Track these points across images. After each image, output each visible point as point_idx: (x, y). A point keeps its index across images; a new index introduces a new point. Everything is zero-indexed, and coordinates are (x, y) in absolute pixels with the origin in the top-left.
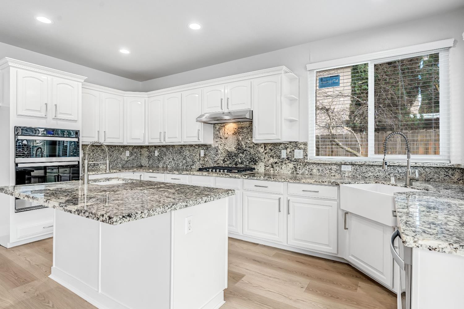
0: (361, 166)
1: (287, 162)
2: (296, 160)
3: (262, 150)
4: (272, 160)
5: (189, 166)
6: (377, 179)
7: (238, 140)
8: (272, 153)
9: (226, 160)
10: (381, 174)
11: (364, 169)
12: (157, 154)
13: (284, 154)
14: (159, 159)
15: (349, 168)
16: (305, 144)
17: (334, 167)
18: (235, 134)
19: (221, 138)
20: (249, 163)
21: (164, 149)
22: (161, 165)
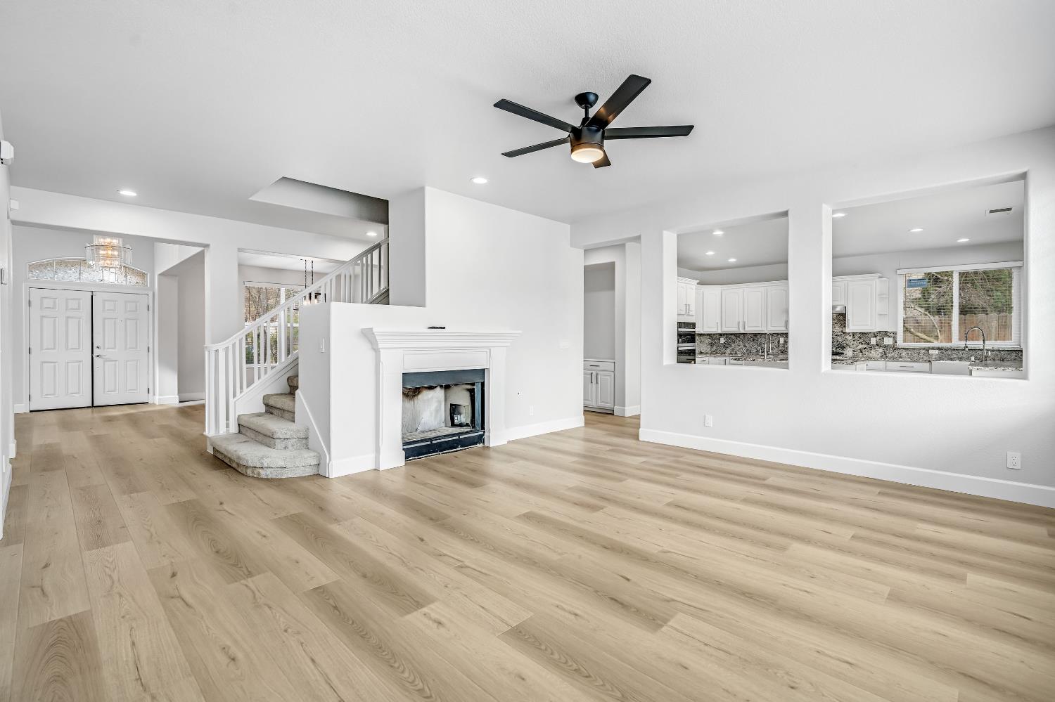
0: (947, 350)
1: (877, 347)
2: (885, 346)
3: (851, 338)
4: (860, 346)
6: (961, 359)
8: (861, 341)
10: (964, 356)
11: (949, 352)
12: (722, 341)
13: (873, 341)
14: (725, 346)
15: (937, 352)
16: (895, 333)
17: (922, 351)
21: (733, 337)
22: (728, 351)
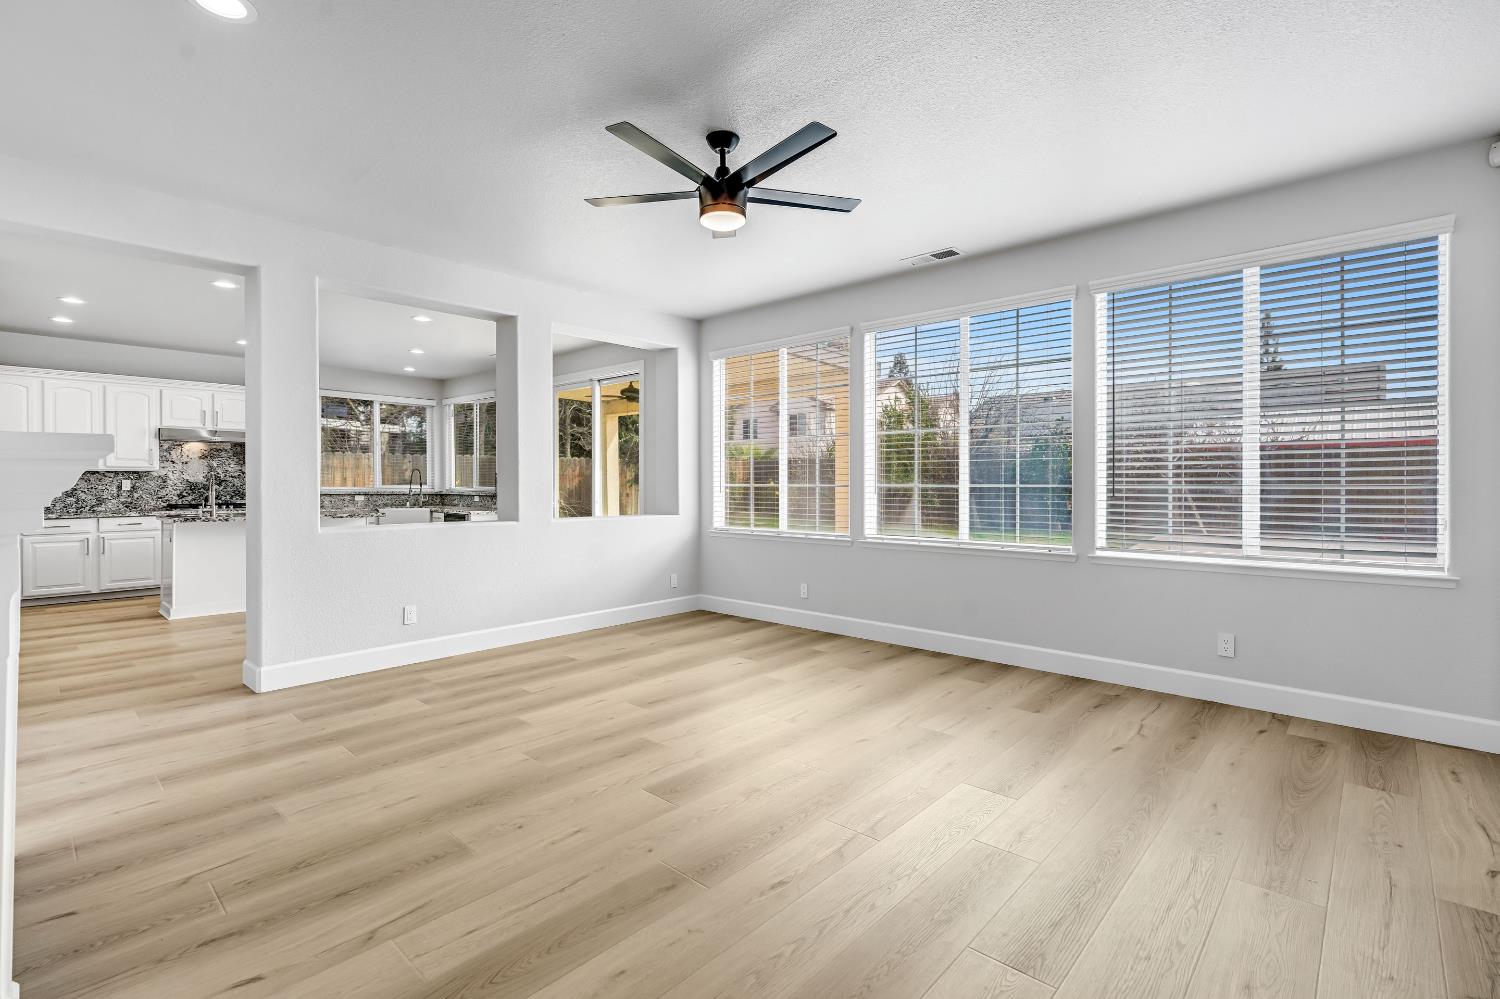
0: (371, 495)
5: (88, 508)
7: (211, 468)
9: (184, 494)
11: (374, 498)
18: (203, 457)
19: (174, 462)
20: (232, 497)
